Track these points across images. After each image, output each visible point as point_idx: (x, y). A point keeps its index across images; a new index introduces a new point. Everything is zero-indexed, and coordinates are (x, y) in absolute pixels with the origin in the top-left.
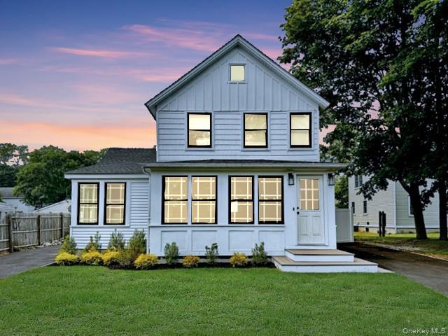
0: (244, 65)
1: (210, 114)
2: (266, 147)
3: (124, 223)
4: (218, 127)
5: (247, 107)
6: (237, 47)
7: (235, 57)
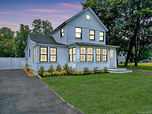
0: (90, 15)
1: (81, 28)
2: (94, 40)
3: (56, 62)
4: (83, 33)
5: (90, 28)
6: (88, 9)
7: (87, 12)
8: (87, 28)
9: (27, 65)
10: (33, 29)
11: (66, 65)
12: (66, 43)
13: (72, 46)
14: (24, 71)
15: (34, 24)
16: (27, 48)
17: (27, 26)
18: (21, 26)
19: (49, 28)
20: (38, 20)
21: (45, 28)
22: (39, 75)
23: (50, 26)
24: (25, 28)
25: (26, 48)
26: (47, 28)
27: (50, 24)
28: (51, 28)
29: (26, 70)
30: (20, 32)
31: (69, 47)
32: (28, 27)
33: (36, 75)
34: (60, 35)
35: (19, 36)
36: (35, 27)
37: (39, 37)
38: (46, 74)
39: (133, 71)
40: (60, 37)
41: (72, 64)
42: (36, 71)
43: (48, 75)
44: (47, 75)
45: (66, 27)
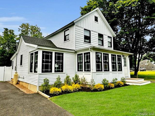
4: (92, 36)
5: (99, 31)
6: (96, 11)
7: (95, 14)
8: (95, 31)
9: (16, 76)
10: (20, 34)
11: (77, 77)
12: (74, 47)
13: (83, 51)
14: (12, 85)
15: (21, 29)
16: (17, 54)
17: (12, 31)
18: (4, 29)
19: (38, 34)
20: (26, 24)
21: (34, 34)
22: (43, 92)
23: (39, 31)
24: (10, 32)
25: (15, 55)
26: (35, 33)
27: (39, 30)
28: (40, 33)
29: (14, 83)
30: (3, 36)
31: (78, 52)
32: (14, 33)
33: (37, 92)
34: (64, 38)
35: (2, 41)
36: (21, 32)
37: (35, 40)
38: (55, 90)
39: (151, 82)
40: (64, 40)
41: (84, 74)
42: (37, 85)
43: (58, 92)
44: (56, 92)
45: (74, 27)
